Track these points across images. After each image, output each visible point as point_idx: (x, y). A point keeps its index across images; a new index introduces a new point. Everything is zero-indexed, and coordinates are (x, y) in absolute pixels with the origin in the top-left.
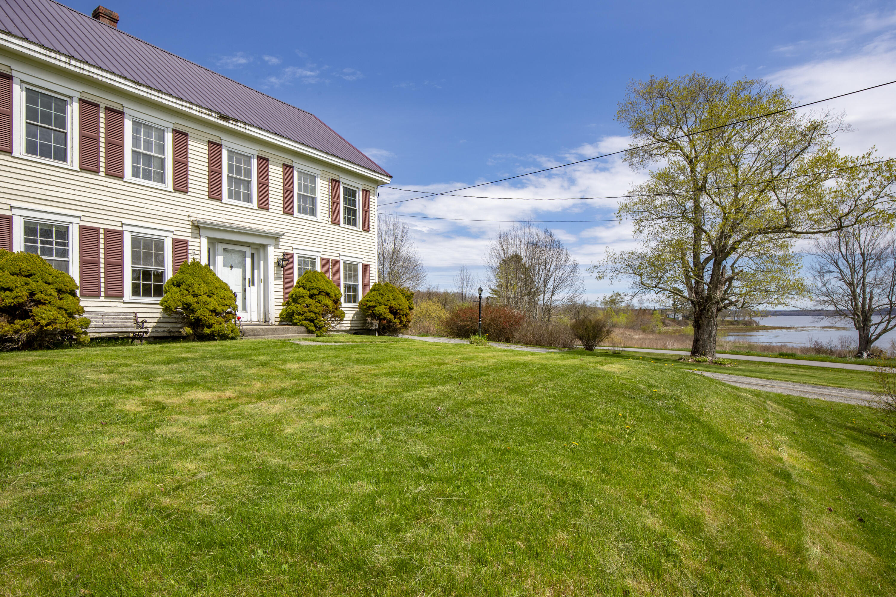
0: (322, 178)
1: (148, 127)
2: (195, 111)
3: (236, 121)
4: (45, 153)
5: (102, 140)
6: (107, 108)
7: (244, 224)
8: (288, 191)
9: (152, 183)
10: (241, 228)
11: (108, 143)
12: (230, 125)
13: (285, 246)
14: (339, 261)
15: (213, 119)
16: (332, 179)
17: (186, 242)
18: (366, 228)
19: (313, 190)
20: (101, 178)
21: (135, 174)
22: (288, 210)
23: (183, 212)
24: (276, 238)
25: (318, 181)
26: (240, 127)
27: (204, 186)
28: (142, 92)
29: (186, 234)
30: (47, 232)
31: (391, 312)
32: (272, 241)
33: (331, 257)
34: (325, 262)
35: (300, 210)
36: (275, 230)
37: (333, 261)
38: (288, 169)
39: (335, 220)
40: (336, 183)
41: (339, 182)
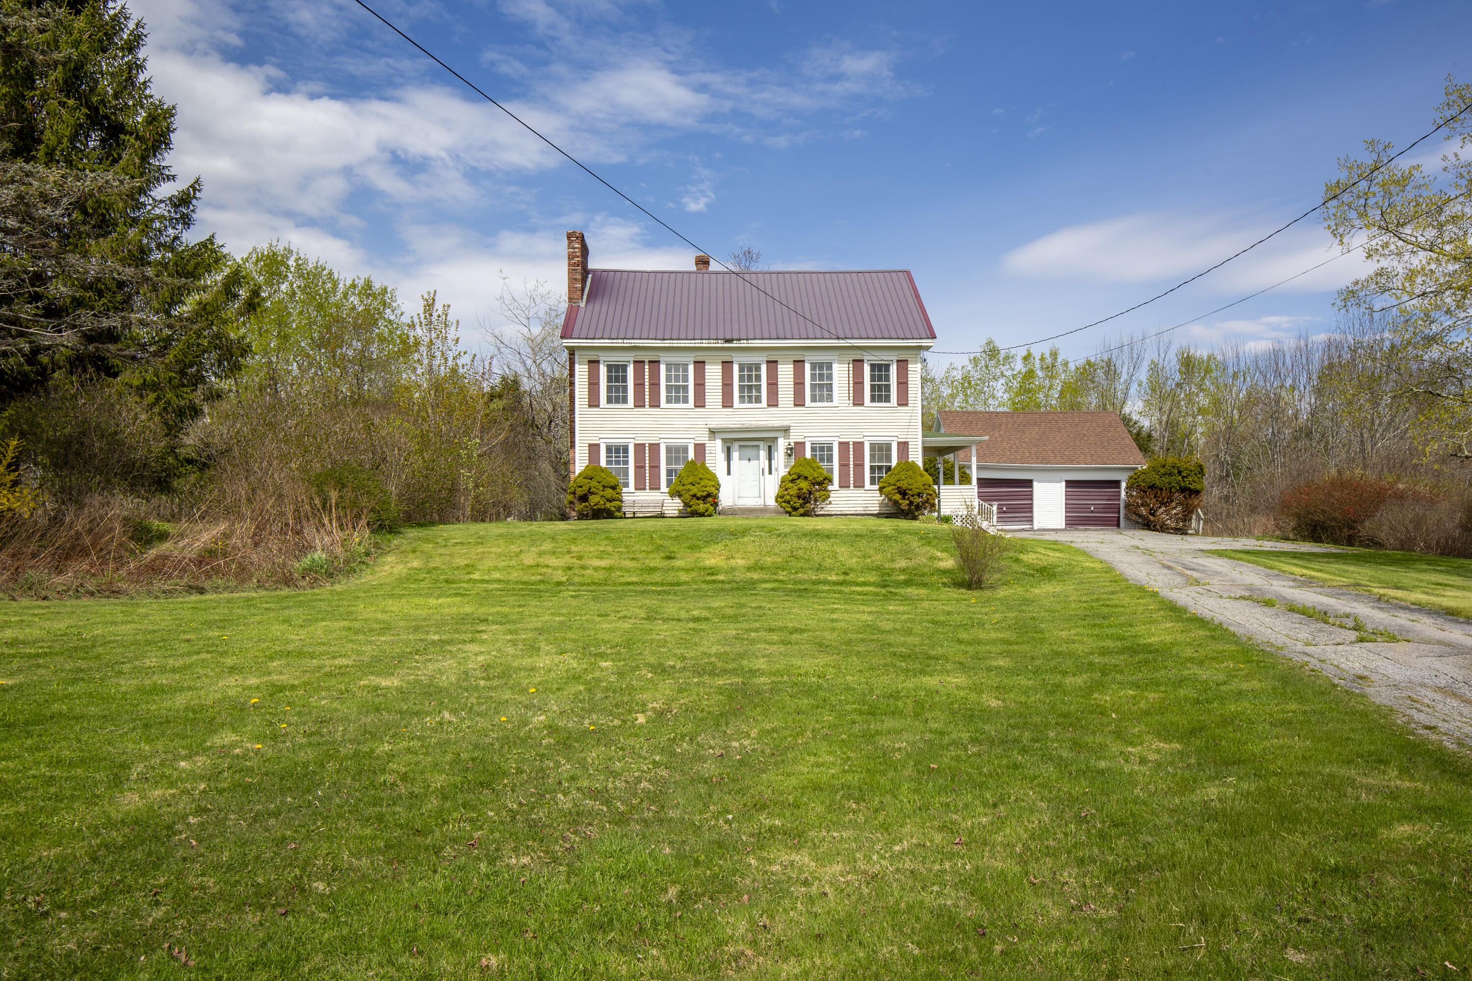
0: (840, 362)
1: (677, 366)
2: (705, 344)
3: (739, 340)
4: (617, 401)
5: (647, 384)
6: (650, 362)
7: (755, 423)
8: (798, 384)
9: (681, 405)
10: (750, 427)
11: (651, 384)
12: (735, 344)
13: (795, 437)
14: (862, 443)
15: (721, 344)
16: (854, 361)
17: (704, 445)
18: (903, 402)
19: (830, 377)
20: (647, 410)
21: (669, 401)
22: (799, 402)
23: (701, 422)
24: (786, 430)
25: (835, 366)
26: (744, 344)
27: (719, 399)
28: (667, 344)
29: (704, 438)
30: (617, 450)
31: (900, 492)
32: (782, 434)
33: (851, 438)
34: (844, 446)
35: (813, 399)
36: (786, 423)
37: (854, 443)
38: (799, 364)
39: (858, 401)
40: (858, 363)
41: (862, 361)
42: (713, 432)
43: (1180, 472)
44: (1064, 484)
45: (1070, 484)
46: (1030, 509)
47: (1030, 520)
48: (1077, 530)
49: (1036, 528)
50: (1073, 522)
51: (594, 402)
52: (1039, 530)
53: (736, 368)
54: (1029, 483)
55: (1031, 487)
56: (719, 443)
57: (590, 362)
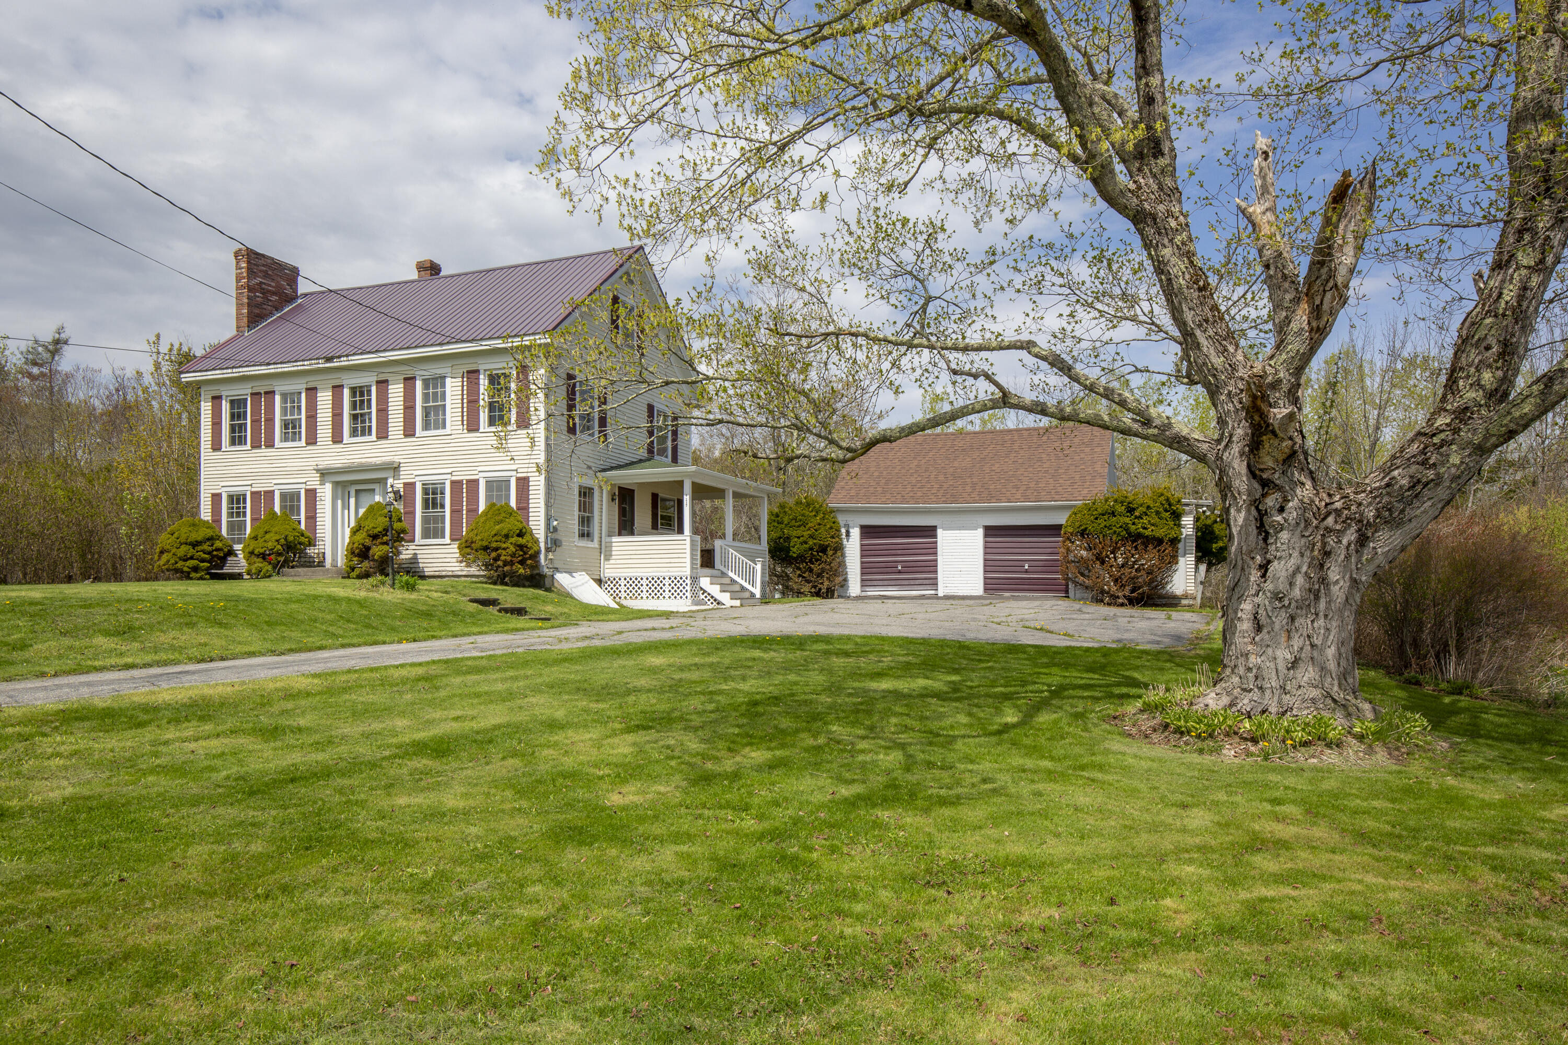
0: (453, 375)
1: (291, 395)
2: (307, 366)
3: (339, 357)
4: (238, 443)
5: (263, 420)
6: (266, 393)
7: (363, 461)
8: (409, 408)
9: (295, 444)
10: (361, 465)
11: (266, 420)
12: (336, 364)
13: (405, 476)
14: (477, 481)
16: (468, 372)
17: (315, 490)
18: (524, 423)
19: (443, 396)
20: (264, 451)
21: (283, 439)
22: (409, 432)
23: (312, 462)
24: (395, 469)
25: (448, 381)
26: (344, 362)
27: (330, 432)
28: (272, 369)
29: (314, 481)
30: (238, 500)
32: (391, 473)
33: (465, 475)
34: (456, 485)
35: (426, 427)
36: (397, 459)
37: (468, 481)
38: (409, 381)
39: (473, 426)
40: (472, 375)
41: (477, 371)
42: (324, 474)
43: (1131, 510)
44: (981, 532)
45: (990, 531)
46: (932, 567)
47: (934, 584)
48: (1001, 597)
49: (941, 594)
50: (993, 586)
51: (216, 447)
52: (947, 597)
53: (346, 392)
54: (930, 531)
55: (935, 536)
56: (328, 487)
57: (214, 398)
